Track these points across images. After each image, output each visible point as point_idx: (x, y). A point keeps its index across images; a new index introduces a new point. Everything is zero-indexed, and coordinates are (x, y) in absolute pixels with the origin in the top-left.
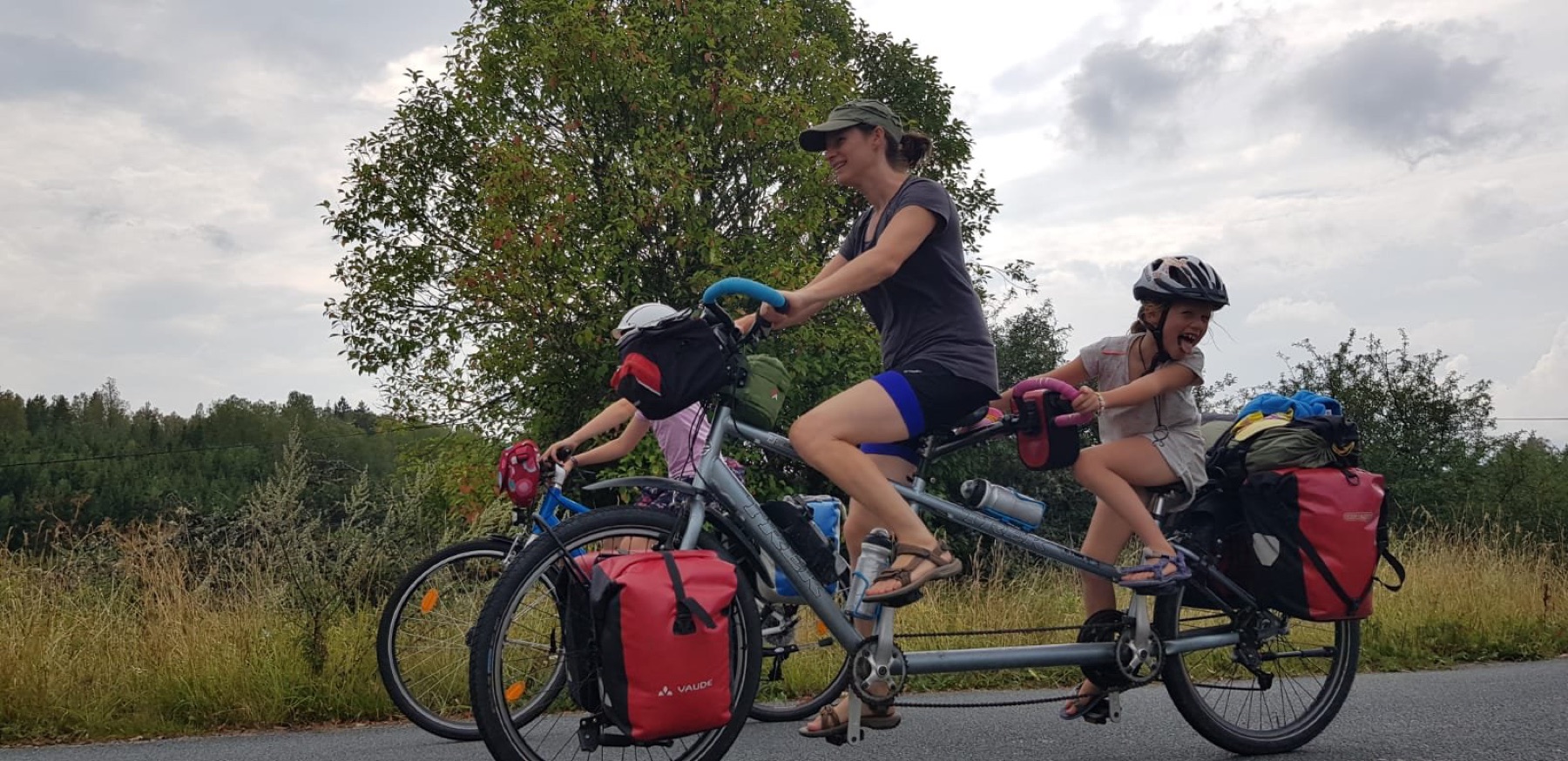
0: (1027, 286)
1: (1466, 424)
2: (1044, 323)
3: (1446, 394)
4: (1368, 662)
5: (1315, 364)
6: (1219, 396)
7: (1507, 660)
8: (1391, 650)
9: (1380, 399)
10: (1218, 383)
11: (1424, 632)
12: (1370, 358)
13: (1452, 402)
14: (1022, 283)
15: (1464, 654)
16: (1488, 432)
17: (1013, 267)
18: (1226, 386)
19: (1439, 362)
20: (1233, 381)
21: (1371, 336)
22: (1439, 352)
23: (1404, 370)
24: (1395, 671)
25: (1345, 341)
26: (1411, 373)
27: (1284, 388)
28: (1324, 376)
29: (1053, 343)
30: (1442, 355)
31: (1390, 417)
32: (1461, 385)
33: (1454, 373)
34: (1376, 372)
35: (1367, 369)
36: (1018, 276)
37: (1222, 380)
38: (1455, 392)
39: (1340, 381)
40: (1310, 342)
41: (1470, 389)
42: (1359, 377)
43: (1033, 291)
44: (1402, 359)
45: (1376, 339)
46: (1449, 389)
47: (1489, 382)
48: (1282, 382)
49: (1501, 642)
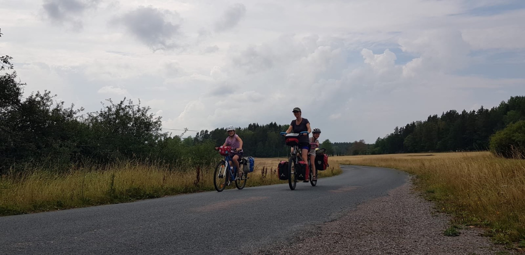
0: (9, 66)
1: (154, 129)
2: (13, 80)
3: (149, 120)
4: (109, 201)
5: (112, 107)
6: (78, 114)
7: (150, 198)
8: (117, 197)
9: (130, 119)
10: (78, 110)
11: (128, 191)
12: (129, 107)
13: (151, 122)
14: (7, 65)
15: (139, 197)
16: (159, 132)
17: (4, 58)
18: (81, 111)
19: (149, 110)
20: (83, 110)
21: (130, 100)
22: (149, 107)
23: (138, 111)
24: (117, 203)
25: (122, 100)
26: (140, 112)
27: (101, 113)
28: (114, 111)
29: (18, 89)
30: (150, 108)
31: (133, 125)
32: (154, 117)
33: (152, 113)
34: (130, 111)
35: (128, 110)
36: (5, 61)
37: (79, 109)
38: (152, 119)
39: (119, 113)
40: (111, 100)
41: (156, 118)
42: (125, 112)
43: (11, 68)
44: (138, 108)
45: (131, 101)
46: (150, 118)
47: (162, 117)
48: (101, 111)
49: (150, 193)
